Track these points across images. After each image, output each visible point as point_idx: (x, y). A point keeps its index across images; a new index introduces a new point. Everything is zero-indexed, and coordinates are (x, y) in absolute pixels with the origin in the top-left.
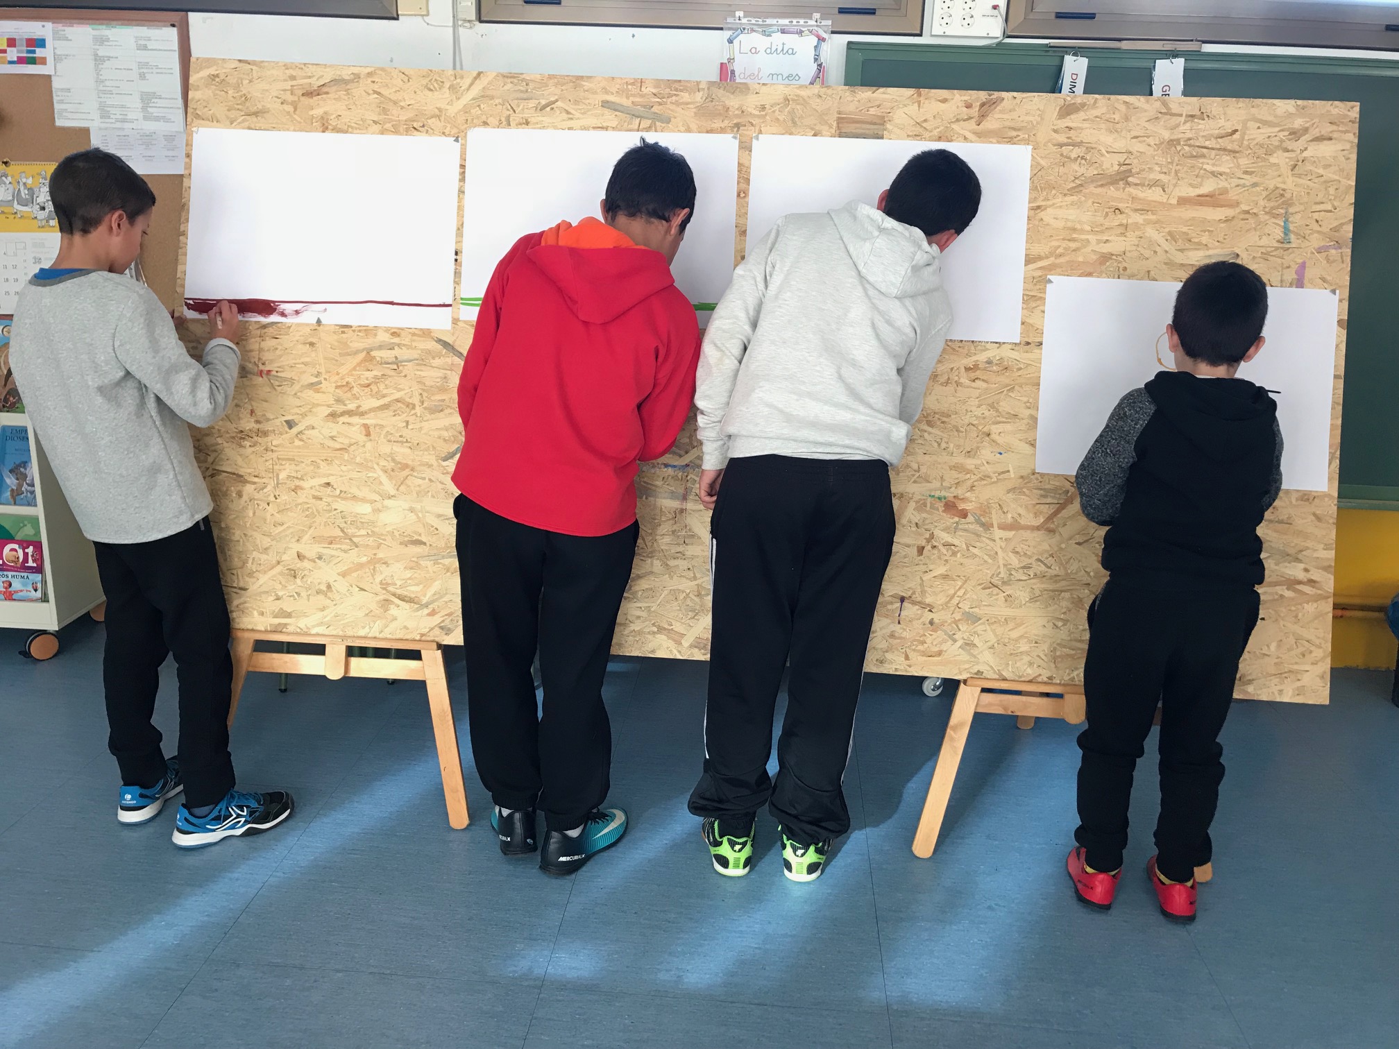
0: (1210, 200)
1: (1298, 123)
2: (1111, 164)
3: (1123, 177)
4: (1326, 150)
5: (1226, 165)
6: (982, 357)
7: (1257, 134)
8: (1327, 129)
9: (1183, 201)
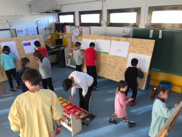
0: (142, 47)
1: (150, 41)
2: (135, 44)
3: (136, 45)
4: (152, 44)
5: (144, 45)
6: (124, 58)
7: (146, 42)
8: (152, 42)
9: (140, 47)
